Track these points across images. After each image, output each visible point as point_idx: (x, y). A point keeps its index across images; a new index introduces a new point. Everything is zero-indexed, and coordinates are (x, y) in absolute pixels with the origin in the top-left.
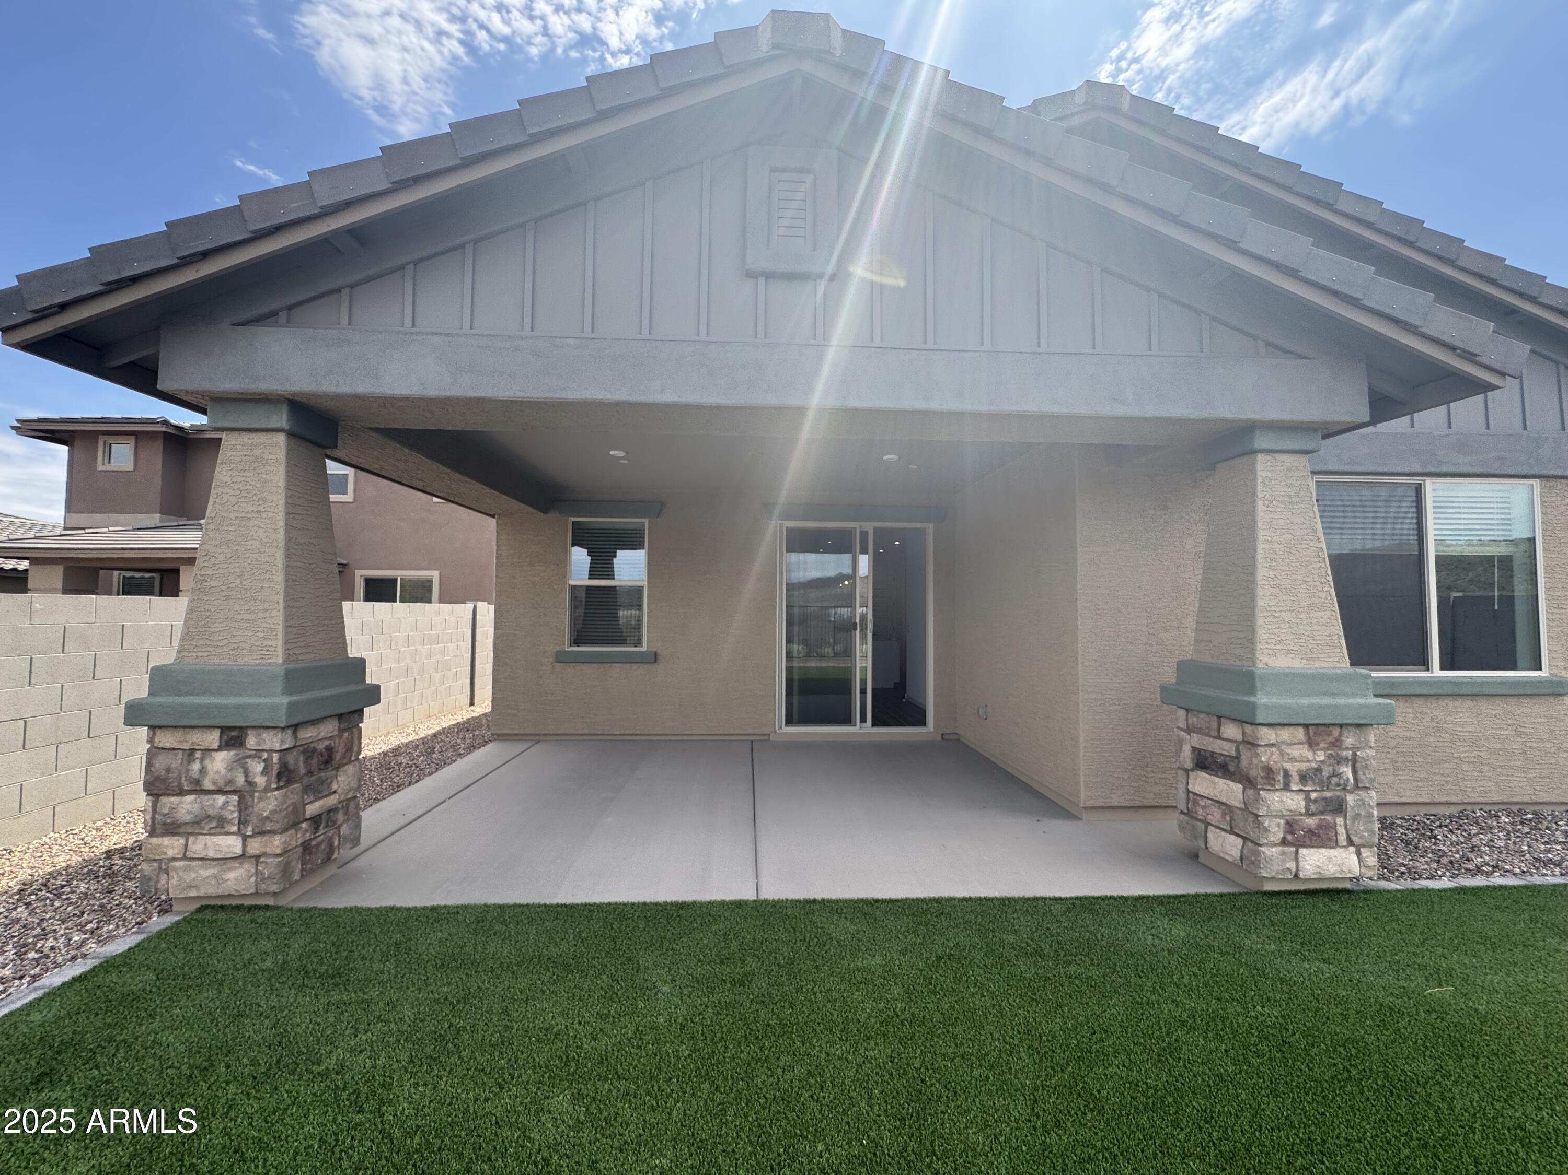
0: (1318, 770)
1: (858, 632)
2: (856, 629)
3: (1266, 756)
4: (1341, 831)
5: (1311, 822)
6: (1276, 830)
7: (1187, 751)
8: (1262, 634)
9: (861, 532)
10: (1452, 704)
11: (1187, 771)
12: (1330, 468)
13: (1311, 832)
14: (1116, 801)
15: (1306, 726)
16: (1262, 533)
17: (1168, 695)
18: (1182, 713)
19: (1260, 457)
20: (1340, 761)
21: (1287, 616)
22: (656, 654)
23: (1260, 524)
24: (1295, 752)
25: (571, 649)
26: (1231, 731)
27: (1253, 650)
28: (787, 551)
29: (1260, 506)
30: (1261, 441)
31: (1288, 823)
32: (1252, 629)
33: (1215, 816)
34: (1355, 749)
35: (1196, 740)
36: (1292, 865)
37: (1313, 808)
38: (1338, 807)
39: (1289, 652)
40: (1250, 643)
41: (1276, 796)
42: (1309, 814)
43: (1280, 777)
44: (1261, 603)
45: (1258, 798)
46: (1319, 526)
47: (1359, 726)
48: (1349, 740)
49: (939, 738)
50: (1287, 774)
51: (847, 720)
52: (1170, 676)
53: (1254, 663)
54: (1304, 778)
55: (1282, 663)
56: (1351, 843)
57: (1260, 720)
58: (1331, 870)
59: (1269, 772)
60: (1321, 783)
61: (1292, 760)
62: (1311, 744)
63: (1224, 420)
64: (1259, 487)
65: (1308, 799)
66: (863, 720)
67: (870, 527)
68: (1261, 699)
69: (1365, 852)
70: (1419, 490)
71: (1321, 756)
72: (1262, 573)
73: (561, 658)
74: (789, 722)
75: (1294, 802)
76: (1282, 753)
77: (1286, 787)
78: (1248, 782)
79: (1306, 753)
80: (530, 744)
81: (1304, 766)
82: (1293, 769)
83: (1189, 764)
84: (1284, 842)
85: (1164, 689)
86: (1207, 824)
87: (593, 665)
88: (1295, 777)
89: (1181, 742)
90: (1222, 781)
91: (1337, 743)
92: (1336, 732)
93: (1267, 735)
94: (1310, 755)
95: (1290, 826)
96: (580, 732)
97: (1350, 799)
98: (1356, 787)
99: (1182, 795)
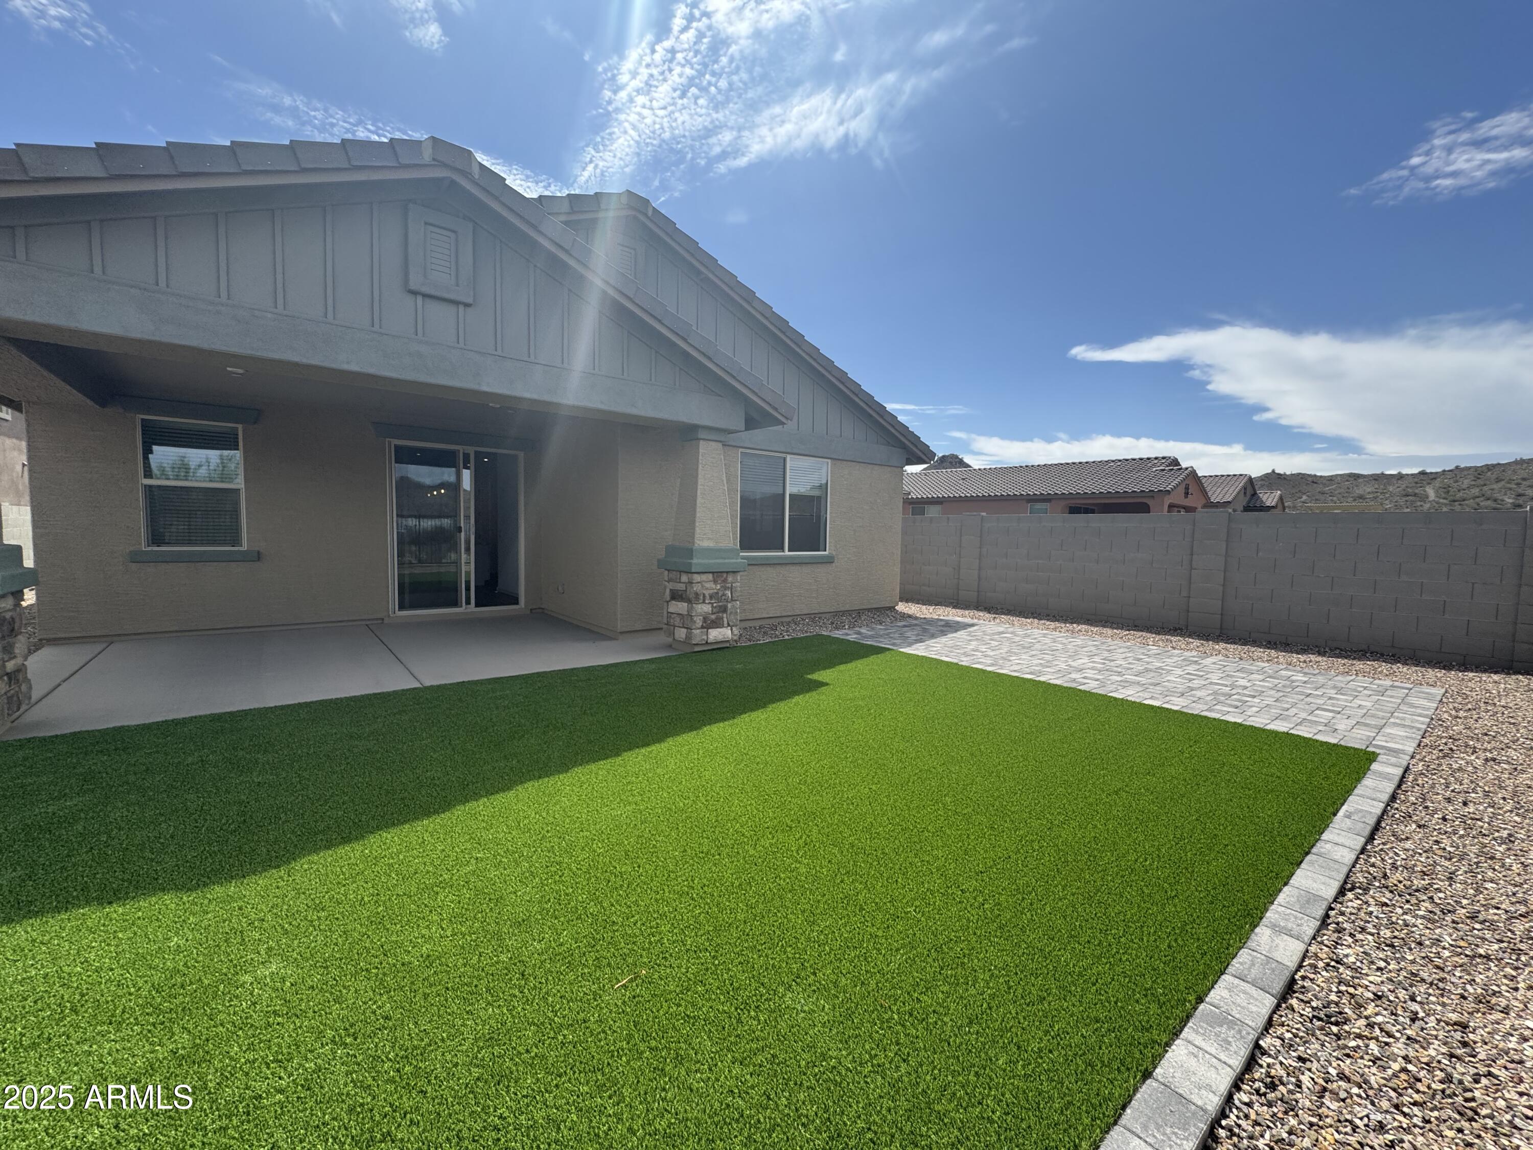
0: (717, 593)
1: (463, 534)
2: (460, 531)
3: (696, 588)
4: (725, 620)
5: (713, 617)
6: (699, 622)
7: (668, 591)
8: (698, 530)
9: (464, 454)
10: (792, 568)
11: (668, 602)
12: (745, 445)
13: (713, 621)
14: (638, 627)
15: (713, 573)
16: (701, 481)
17: (661, 564)
18: (666, 572)
19: (701, 442)
20: (726, 588)
21: (709, 522)
22: (259, 552)
23: (700, 476)
24: (707, 585)
25: (150, 549)
26: (684, 578)
27: (694, 538)
28: (396, 462)
29: (700, 466)
30: (702, 434)
31: (704, 618)
32: (694, 529)
33: (677, 621)
34: (732, 583)
35: (670, 586)
36: (705, 637)
37: (715, 610)
38: (724, 610)
39: (709, 539)
40: (692, 535)
41: (699, 606)
42: (713, 614)
43: (701, 597)
44: (698, 515)
45: (692, 608)
46: (725, 479)
47: (734, 572)
48: (730, 579)
49: (529, 612)
50: (704, 596)
51: (455, 603)
52: (662, 554)
53: (693, 543)
54: (711, 597)
55: (706, 544)
56: (729, 625)
57: (693, 570)
58: (720, 638)
59: (697, 594)
60: (718, 599)
61: (707, 589)
62: (715, 582)
63: (683, 422)
64: (700, 457)
65: (712, 607)
66: (468, 602)
67: (471, 450)
68: (695, 561)
69: (734, 629)
70: (785, 459)
71: (719, 587)
72: (699, 500)
73: (136, 558)
74: (401, 607)
75: (706, 608)
76: (703, 586)
77: (704, 602)
78: (689, 601)
79: (712, 585)
80: (105, 645)
81: (711, 592)
82: (707, 593)
83: (668, 599)
84: (702, 627)
85: (659, 561)
86: (675, 626)
87: (181, 564)
88: (708, 597)
89: (665, 587)
90: (679, 603)
91: (725, 581)
92: (725, 575)
93: (697, 578)
94: (714, 586)
95: (705, 619)
96: (167, 630)
97: (729, 605)
98: (732, 600)
99: (665, 613)
